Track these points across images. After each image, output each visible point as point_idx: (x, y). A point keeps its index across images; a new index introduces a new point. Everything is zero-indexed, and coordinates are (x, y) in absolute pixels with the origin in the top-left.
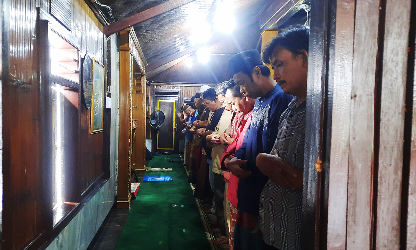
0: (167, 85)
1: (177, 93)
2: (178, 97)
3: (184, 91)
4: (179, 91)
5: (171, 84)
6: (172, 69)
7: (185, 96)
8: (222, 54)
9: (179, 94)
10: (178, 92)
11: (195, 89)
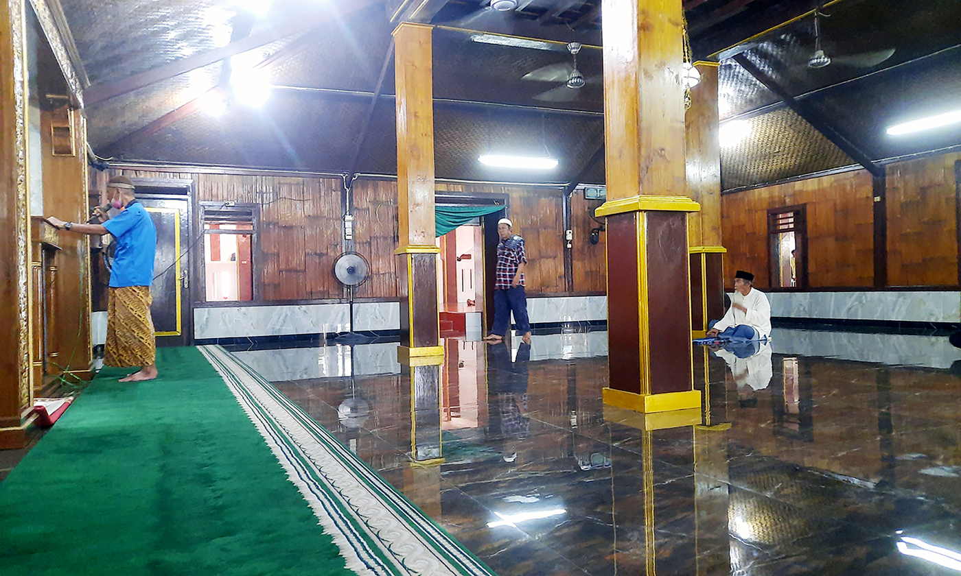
0: (155, 169)
1: (183, 191)
2: (187, 200)
3: (201, 184)
4: (190, 185)
5: (166, 166)
6: (166, 123)
7: (207, 197)
8: (298, 88)
9: (188, 193)
10: (185, 187)
11: (231, 181)
